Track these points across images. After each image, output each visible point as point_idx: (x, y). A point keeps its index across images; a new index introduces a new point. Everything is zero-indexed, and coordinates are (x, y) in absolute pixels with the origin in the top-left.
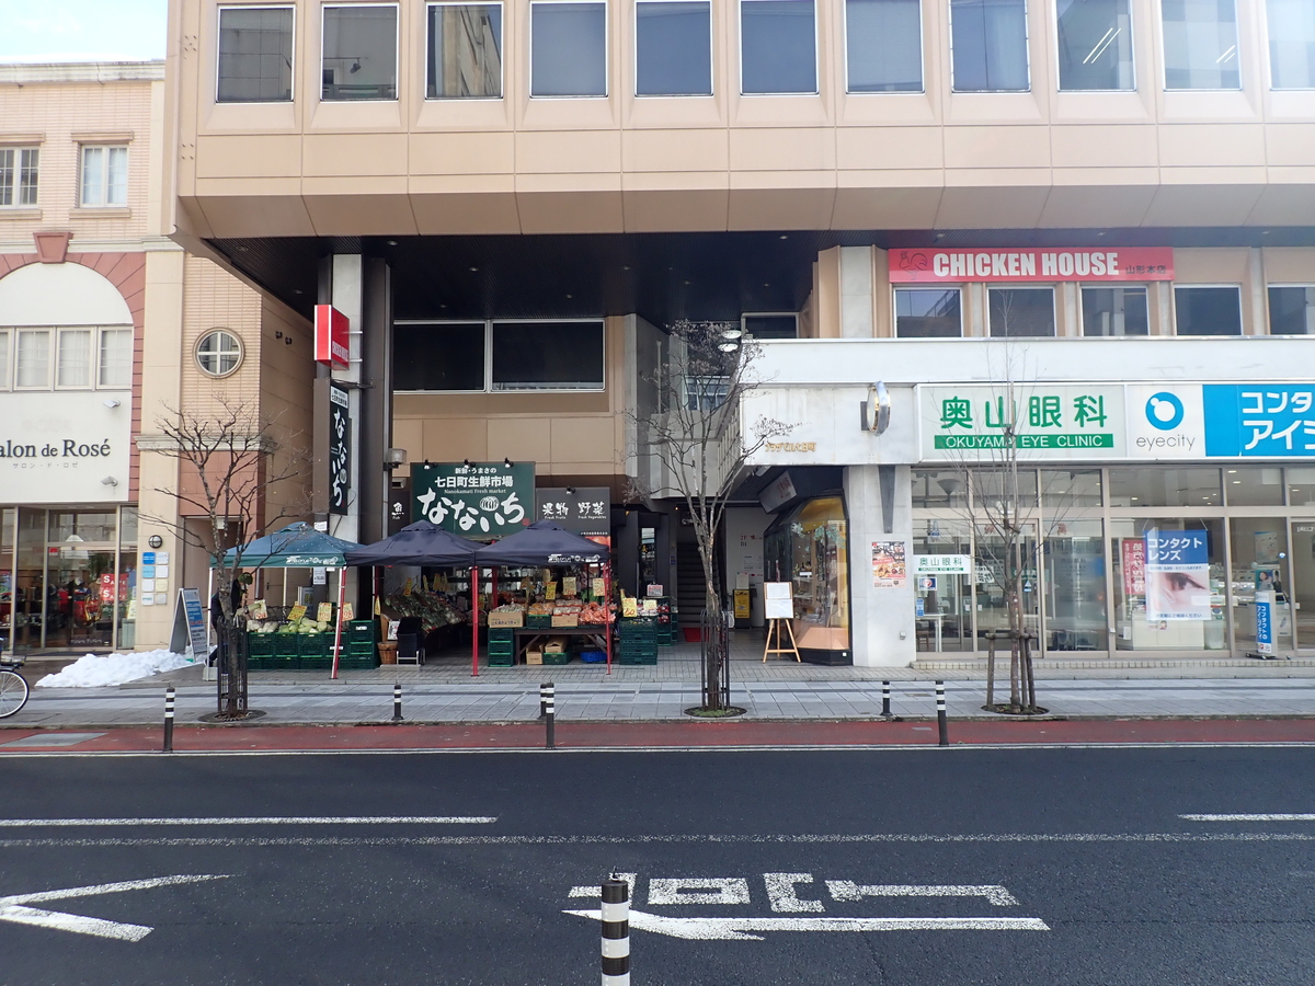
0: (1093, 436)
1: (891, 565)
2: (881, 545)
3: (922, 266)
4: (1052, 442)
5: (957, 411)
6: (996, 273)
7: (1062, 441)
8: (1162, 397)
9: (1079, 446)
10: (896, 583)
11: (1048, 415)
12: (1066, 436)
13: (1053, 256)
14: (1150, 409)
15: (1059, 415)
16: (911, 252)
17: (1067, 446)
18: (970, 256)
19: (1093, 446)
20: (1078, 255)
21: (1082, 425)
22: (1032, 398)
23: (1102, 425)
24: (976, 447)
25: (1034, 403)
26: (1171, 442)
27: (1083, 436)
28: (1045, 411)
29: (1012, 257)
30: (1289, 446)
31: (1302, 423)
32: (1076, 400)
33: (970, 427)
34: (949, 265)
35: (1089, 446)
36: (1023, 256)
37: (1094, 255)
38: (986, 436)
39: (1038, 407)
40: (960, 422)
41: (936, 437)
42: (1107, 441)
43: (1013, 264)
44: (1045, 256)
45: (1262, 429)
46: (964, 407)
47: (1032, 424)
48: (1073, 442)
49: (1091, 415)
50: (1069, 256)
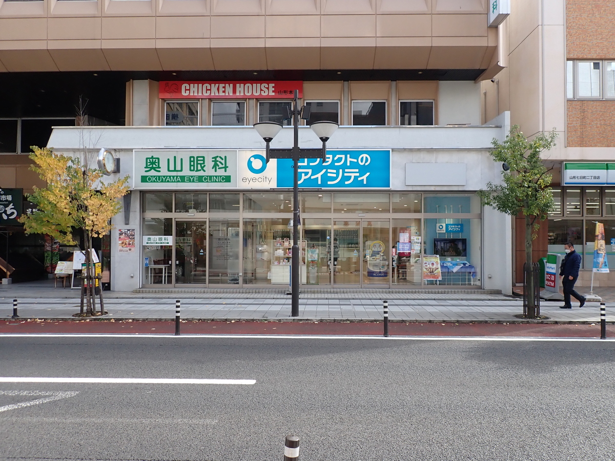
0: (221, 176)
1: (128, 241)
2: (123, 231)
3: (176, 90)
4: (200, 179)
5: (153, 163)
6: (213, 94)
7: (205, 179)
8: (256, 157)
9: (213, 182)
10: (130, 250)
11: (199, 165)
12: (207, 176)
13: (242, 85)
14: (250, 163)
15: (205, 166)
16: (170, 83)
17: (207, 182)
18: (200, 85)
19: (221, 182)
20: (254, 85)
21: (216, 171)
22: (191, 157)
23: (225, 171)
24: (162, 181)
25: (192, 159)
26: (260, 180)
27: (216, 177)
28: (197, 164)
29: (222, 85)
30: (319, 183)
31: (327, 170)
32: (213, 158)
33: (160, 171)
34: (189, 90)
35: (218, 182)
36: (227, 85)
37: (263, 85)
38: (167, 176)
39: (194, 161)
40: (154, 169)
41: (142, 176)
42: (228, 179)
43: (221, 89)
44: (238, 85)
45: (306, 174)
46: (157, 161)
47: (191, 170)
48: (210, 179)
49: (221, 166)
50: (250, 85)
